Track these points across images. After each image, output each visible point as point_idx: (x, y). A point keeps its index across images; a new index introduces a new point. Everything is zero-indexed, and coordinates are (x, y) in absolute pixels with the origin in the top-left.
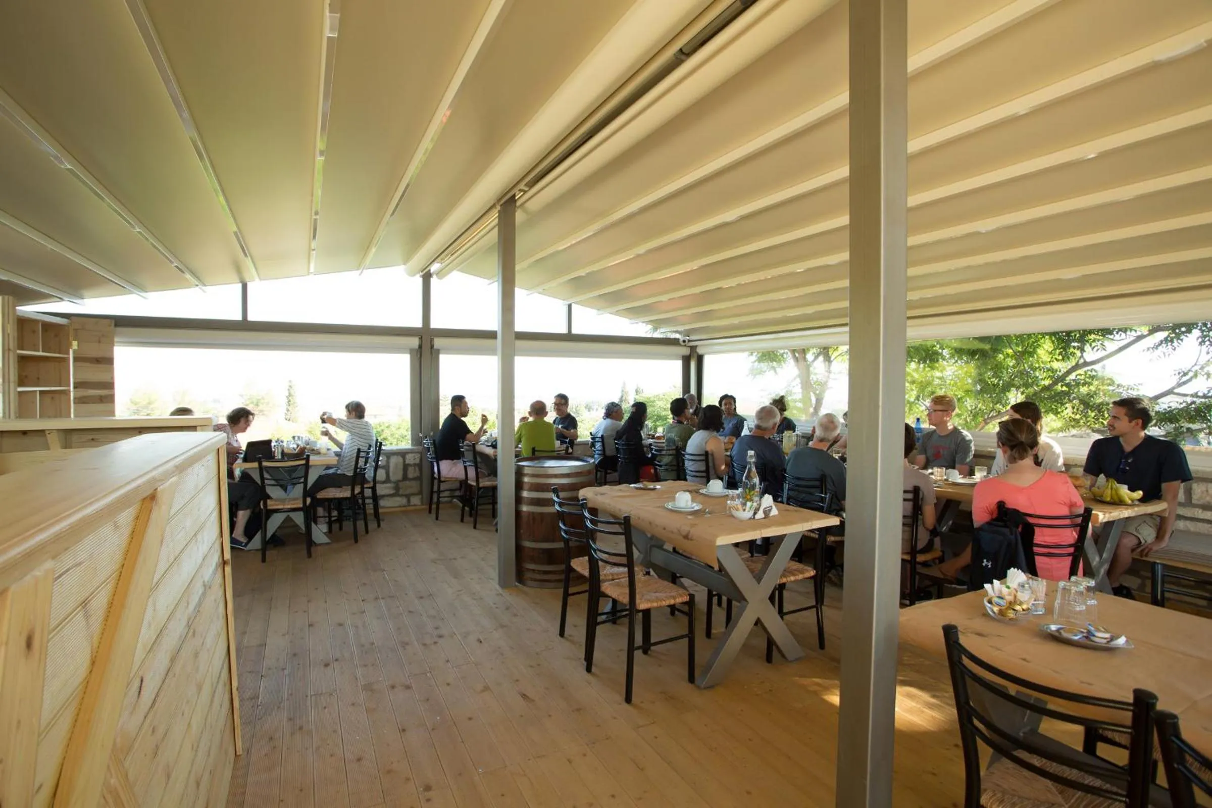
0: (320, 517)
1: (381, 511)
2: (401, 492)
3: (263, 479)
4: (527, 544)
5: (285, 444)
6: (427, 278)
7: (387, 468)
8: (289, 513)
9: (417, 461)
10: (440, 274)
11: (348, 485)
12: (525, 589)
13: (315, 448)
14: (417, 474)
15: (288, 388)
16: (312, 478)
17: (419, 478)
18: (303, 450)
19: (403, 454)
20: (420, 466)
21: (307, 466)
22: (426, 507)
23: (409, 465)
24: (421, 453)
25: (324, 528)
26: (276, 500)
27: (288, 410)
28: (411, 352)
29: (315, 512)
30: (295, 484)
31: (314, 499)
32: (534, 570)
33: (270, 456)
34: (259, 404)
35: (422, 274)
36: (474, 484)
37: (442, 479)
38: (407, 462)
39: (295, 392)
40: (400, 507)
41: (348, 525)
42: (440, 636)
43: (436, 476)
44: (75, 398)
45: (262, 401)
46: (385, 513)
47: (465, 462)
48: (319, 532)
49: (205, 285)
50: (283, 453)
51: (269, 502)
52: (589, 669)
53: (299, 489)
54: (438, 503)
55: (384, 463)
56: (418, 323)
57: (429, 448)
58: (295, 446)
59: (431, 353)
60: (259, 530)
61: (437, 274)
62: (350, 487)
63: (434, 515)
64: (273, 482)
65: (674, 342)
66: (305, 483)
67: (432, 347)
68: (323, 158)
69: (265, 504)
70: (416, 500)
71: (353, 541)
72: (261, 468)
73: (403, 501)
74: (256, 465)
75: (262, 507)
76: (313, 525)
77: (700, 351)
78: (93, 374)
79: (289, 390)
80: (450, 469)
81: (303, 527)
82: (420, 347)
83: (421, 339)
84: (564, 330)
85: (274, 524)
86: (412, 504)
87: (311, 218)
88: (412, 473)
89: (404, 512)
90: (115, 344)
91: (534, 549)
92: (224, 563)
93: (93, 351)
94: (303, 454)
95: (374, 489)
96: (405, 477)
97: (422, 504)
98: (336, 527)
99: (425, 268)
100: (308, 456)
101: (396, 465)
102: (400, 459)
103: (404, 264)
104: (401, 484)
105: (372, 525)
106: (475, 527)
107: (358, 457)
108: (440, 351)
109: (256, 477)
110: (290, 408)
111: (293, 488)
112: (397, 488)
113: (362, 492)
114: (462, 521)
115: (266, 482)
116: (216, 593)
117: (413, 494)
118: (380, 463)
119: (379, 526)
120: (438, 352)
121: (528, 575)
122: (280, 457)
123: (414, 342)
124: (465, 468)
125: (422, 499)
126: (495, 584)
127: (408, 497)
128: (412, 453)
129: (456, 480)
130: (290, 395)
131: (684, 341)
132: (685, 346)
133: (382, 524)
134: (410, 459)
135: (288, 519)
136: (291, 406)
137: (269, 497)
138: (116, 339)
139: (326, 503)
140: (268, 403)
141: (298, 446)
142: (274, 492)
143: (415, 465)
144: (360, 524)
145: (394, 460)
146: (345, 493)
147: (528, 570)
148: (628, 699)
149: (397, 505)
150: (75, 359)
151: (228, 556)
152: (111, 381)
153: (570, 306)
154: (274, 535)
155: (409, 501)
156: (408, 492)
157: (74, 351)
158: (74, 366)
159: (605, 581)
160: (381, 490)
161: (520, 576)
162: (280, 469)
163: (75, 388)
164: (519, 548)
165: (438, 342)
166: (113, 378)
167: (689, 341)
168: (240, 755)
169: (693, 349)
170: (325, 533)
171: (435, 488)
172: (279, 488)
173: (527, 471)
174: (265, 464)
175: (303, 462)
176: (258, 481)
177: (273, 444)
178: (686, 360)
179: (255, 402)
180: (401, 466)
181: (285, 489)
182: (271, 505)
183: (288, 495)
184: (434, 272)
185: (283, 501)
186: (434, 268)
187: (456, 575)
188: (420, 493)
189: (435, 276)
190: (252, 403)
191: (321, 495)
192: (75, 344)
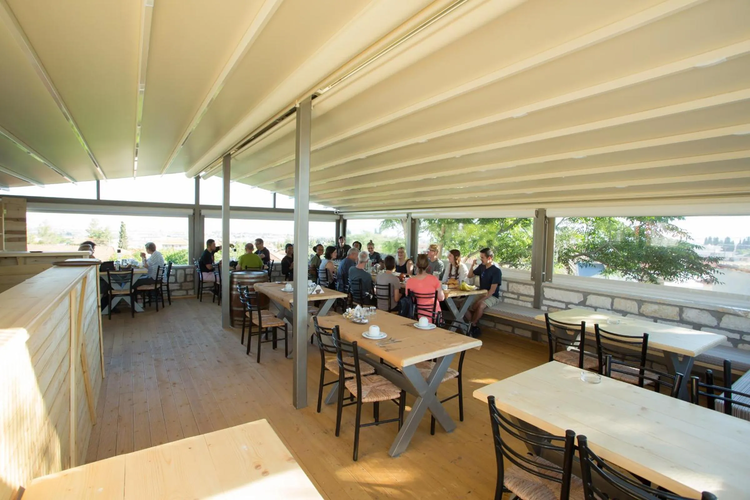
0: (139, 299)
1: (171, 297)
2: (183, 288)
3: (109, 280)
4: (235, 308)
5: (121, 263)
6: (198, 179)
7: (175, 275)
8: (123, 297)
9: (192, 272)
10: (205, 177)
11: (153, 284)
12: (234, 329)
13: (137, 265)
14: (192, 279)
15: (121, 226)
16: (135, 280)
17: (193, 281)
18: (130, 266)
19: (184, 269)
20: (193, 275)
21: (132, 274)
22: (196, 296)
23: (188, 274)
24: (194, 268)
25: (141, 305)
26: (116, 290)
27: (120, 241)
28: (189, 216)
29: (136, 297)
30: (126, 282)
31: (136, 290)
32: (238, 320)
33: (113, 269)
34: (101, 237)
35: (194, 177)
36: (219, 283)
37: (204, 281)
38: (187, 273)
39: (125, 230)
40: (183, 295)
41: (154, 304)
42: (190, 345)
43: (201, 280)
44: (5, 239)
45: (102, 235)
46: (174, 299)
47: (215, 273)
48: (139, 307)
49: (76, 181)
50: (120, 268)
51: (113, 291)
52: (248, 353)
53: (129, 284)
54: (201, 294)
55: (174, 273)
56: (193, 202)
57: (197, 266)
58: (126, 264)
59: (200, 217)
60: (107, 305)
61: (203, 177)
62: (154, 285)
63: (199, 300)
64: (114, 281)
65: (331, 213)
66: (131, 282)
67: (200, 214)
68: (140, 127)
69: (111, 292)
70: (191, 292)
71: (156, 311)
72: (109, 275)
73: (184, 292)
74: (106, 273)
75: (109, 293)
76: (135, 303)
77: (345, 218)
78: (15, 226)
79: (121, 228)
80: (208, 277)
81: (130, 304)
82: (194, 214)
83: (194, 210)
84: (271, 206)
85: (115, 302)
86: (189, 294)
87: (134, 149)
88: (189, 278)
89: (185, 298)
90: (27, 211)
91: (237, 311)
92: (98, 307)
93: (14, 214)
94: (130, 268)
95: (168, 286)
96: (185, 281)
97: (195, 294)
98: (147, 305)
99: (197, 174)
100: (133, 269)
101: (181, 274)
102: (183, 271)
103: (185, 171)
104: (183, 284)
105: (166, 304)
106: (219, 305)
107: (158, 270)
108: (205, 217)
109: (106, 279)
110: (122, 240)
111: (125, 284)
112: (181, 286)
113: (161, 287)
114: (214, 302)
115: (111, 281)
116: (96, 317)
117: (191, 289)
118: (171, 273)
119: (170, 304)
120: (204, 217)
121: (236, 322)
122: (118, 269)
123: (191, 212)
124: (215, 276)
125: (194, 291)
126: (221, 327)
127: (187, 290)
128: (189, 268)
129: (211, 282)
130: (122, 231)
131: (336, 212)
132: (337, 215)
133: (172, 303)
134: (188, 271)
135: (122, 300)
136: (123, 238)
137: (113, 289)
138: (27, 209)
139: (142, 293)
140: (106, 237)
141: (127, 264)
142: (115, 286)
143: (191, 274)
144: (160, 304)
145: (179, 272)
146: (152, 287)
147: (236, 320)
148: (258, 361)
149: (181, 294)
150: (6, 219)
151: (100, 304)
152: (25, 230)
153: (275, 194)
154: (115, 308)
155: (187, 293)
156: (187, 288)
157: (5, 215)
158: (5, 222)
159: (254, 319)
160: (171, 287)
161: (232, 323)
162: (118, 275)
163: (5, 233)
164: (231, 311)
165: (203, 212)
166: (25, 228)
167: (339, 212)
168: (104, 378)
169: (341, 216)
170: (142, 308)
171: (201, 287)
172: (116, 284)
173: (235, 276)
174: (111, 273)
175: (130, 272)
176: (108, 282)
177: (114, 263)
178: (338, 222)
179: (97, 235)
180: (183, 275)
181: (121, 285)
182: (114, 292)
183: (122, 288)
184: (201, 176)
185: (120, 291)
186: (201, 174)
187: (203, 323)
188: (194, 288)
189: (202, 178)
190: (95, 236)
191: (139, 288)
192: (5, 212)
